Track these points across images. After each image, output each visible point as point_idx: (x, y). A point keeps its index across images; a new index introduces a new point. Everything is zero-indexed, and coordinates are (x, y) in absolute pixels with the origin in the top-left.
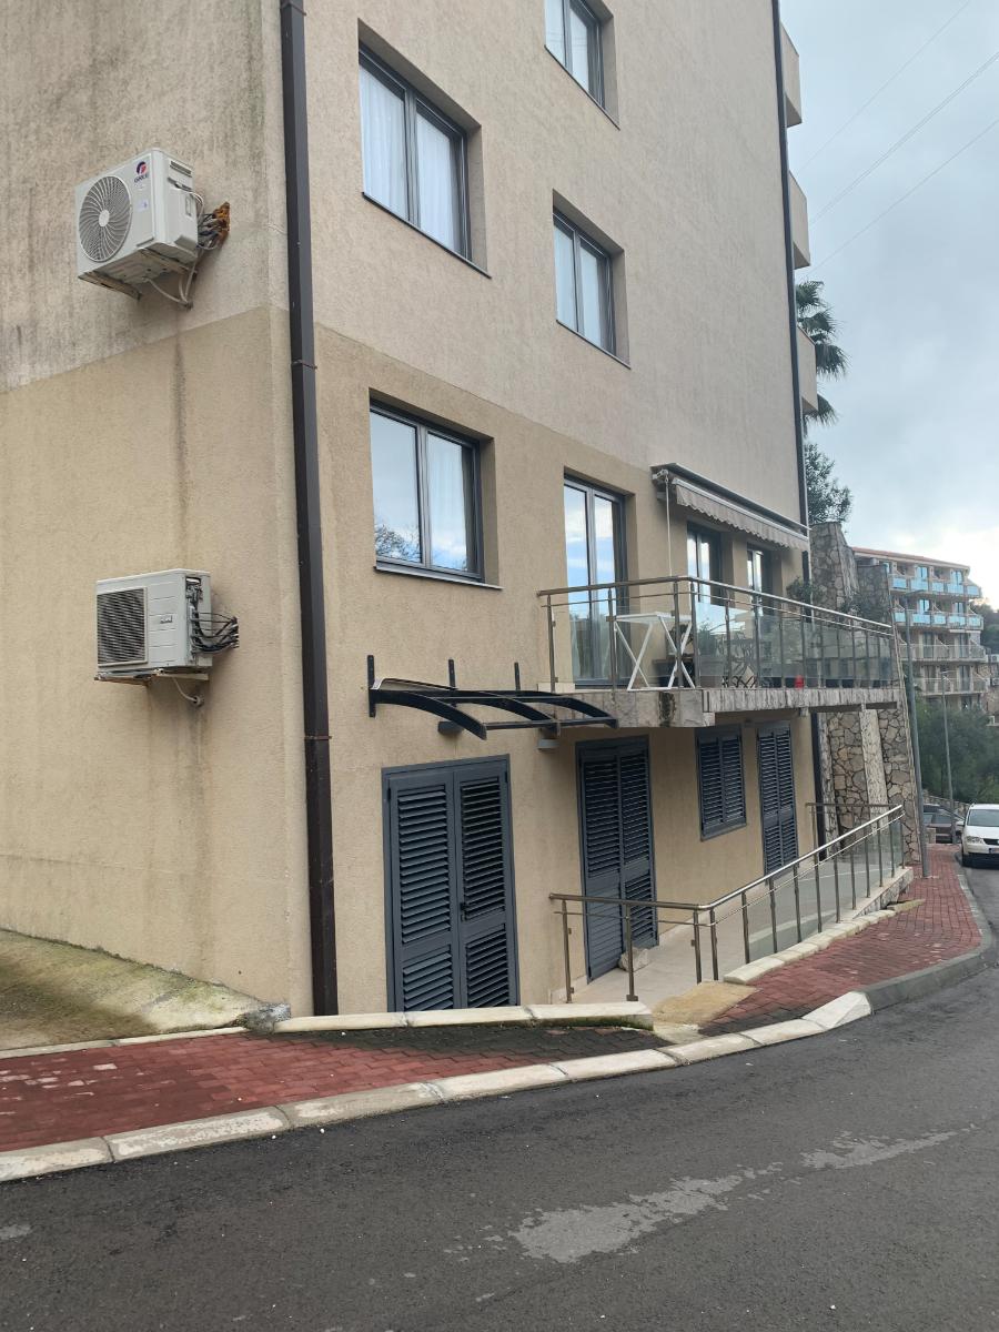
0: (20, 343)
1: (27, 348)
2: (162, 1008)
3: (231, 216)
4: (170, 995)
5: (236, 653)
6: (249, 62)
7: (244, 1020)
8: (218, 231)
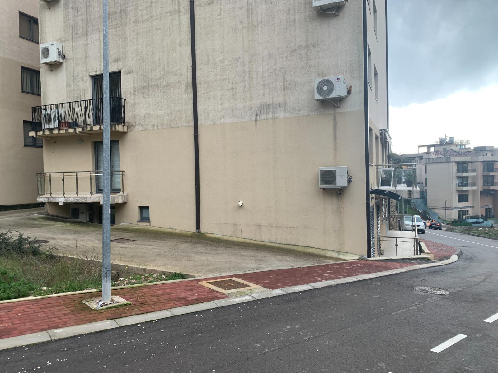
0: (280, 108)
1: (282, 109)
2: (341, 257)
3: (352, 89)
4: (339, 254)
5: (352, 183)
6: (359, 56)
7: (360, 258)
8: (349, 92)
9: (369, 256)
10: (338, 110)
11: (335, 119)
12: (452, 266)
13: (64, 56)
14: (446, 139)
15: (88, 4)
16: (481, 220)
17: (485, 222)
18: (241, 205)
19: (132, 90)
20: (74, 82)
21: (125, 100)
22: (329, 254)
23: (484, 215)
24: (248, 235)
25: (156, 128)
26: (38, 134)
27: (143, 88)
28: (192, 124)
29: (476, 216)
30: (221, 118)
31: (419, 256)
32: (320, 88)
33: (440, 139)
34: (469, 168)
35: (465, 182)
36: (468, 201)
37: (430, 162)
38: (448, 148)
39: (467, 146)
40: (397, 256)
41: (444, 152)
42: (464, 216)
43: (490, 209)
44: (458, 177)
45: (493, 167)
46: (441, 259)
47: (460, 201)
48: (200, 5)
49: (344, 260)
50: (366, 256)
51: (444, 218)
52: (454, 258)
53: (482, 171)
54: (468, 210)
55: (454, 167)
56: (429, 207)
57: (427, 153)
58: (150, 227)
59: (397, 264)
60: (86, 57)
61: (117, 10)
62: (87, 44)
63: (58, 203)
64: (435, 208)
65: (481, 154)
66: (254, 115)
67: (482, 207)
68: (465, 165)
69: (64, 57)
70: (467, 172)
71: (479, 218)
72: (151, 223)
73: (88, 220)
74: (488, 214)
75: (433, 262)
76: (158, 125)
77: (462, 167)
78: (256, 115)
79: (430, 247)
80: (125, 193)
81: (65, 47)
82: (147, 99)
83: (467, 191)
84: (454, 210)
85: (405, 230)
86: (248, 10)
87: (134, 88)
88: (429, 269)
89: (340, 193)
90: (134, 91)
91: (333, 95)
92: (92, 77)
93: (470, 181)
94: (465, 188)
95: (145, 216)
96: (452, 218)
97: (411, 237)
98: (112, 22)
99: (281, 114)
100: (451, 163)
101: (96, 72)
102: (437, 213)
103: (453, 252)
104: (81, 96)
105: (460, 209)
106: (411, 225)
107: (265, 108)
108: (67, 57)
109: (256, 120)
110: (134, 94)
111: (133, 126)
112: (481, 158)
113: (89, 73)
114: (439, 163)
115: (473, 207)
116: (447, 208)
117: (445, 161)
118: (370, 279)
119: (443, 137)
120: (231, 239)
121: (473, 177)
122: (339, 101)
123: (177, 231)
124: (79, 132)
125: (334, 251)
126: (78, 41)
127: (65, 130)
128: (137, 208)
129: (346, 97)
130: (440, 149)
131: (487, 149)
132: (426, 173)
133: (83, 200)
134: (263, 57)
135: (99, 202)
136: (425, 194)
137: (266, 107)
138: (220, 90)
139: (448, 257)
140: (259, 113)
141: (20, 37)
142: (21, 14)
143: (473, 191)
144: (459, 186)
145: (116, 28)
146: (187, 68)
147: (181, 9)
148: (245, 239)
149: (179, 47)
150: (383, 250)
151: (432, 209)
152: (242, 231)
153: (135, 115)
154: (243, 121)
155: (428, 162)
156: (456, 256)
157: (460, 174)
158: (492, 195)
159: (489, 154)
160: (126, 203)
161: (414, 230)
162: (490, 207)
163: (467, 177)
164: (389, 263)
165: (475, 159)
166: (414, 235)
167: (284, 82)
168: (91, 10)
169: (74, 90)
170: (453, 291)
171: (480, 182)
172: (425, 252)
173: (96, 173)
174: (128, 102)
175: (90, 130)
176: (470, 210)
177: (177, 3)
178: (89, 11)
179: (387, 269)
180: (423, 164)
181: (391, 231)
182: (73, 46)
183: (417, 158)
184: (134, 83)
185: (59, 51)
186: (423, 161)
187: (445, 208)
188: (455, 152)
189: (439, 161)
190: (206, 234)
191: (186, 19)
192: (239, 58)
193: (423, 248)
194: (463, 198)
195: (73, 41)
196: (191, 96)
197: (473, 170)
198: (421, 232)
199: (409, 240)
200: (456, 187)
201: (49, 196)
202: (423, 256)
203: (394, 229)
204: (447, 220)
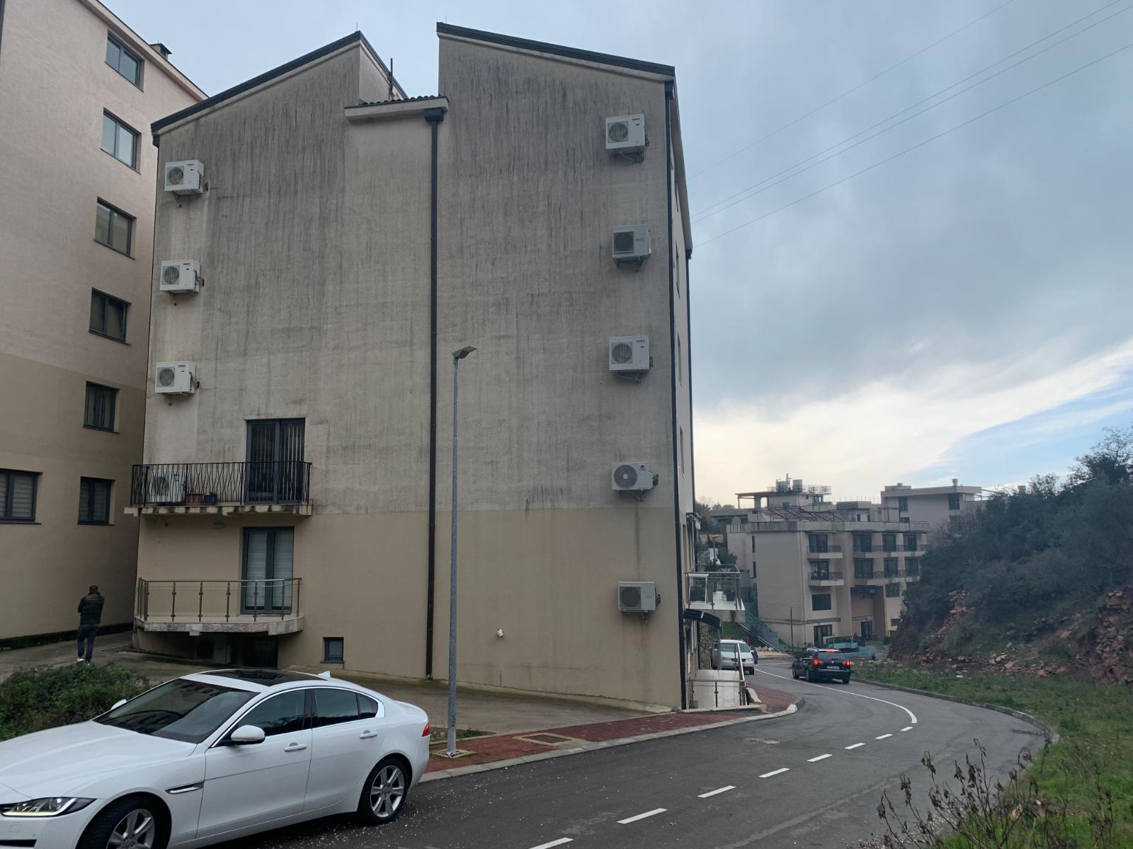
1: (565, 497)
2: (648, 709)
3: (659, 478)
4: (645, 706)
5: (660, 605)
6: (667, 437)
7: (673, 711)
8: (655, 482)
9: (684, 708)
10: (641, 505)
11: (637, 515)
12: (788, 718)
13: (198, 383)
14: (788, 482)
15: (251, 309)
16: (854, 645)
17: (861, 648)
18: (502, 634)
19: (324, 450)
20: (213, 428)
21: (310, 464)
22: (632, 706)
23: (860, 635)
24: (510, 682)
25: (363, 511)
26: (144, 511)
27: (345, 448)
28: (427, 508)
29: (847, 637)
30: (473, 503)
31: (746, 706)
32: (618, 475)
33: (777, 483)
34: (830, 543)
35: (823, 571)
36: (830, 609)
37: (761, 529)
38: (790, 500)
39: (826, 499)
40: (717, 706)
41: (783, 512)
42: (825, 638)
43: (869, 623)
44: (811, 562)
45: (871, 544)
46: (774, 711)
47: (816, 607)
48: (445, 340)
49: (653, 713)
50: (680, 708)
51: (787, 640)
52: (792, 708)
53: (852, 550)
54: (831, 626)
55: (804, 543)
56: (762, 620)
57: (755, 511)
58: (343, 671)
59: (720, 716)
60: (241, 390)
61: (304, 326)
62: (243, 370)
63: (188, 633)
64: (772, 621)
65: (850, 517)
66: (524, 502)
67: (854, 619)
68: (823, 538)
69: (198, 385)
70: (826, 551)
71: (850, 641)
72: (346, 665)
73: (228, 661)
74: (867, 633)
75: (764, 714)
76: (367, 508)
77: (818, 542)
78: (527, 502)
79: (761, 695)
80: (301, 615)
81: (200, 369)
82: (350, 466)
83: (828, 588)
84: (807, 626)
85: (723, 669)
86: (518, 358)
87: (328, 447)
88: (759, 722)
89: (644, 618)
90: (328, 452)
91: (635, 487)
92: (248, 422)
93: (832, 570)
94: (824, 583)
95: (333, 652)
96: (804, 642)
97: (735, 679)
98: (294, 342)
99: (564, 504)
100: (798, 534)
101: (258, 415)
102: (776, 633)
103: (792, 701)
104: (226, 452)
105: (817, 624)
106: (732, 660)
107: (540, 493)
108: (203, 385)
109: (527, 510)
110: (328, 457)
111: (322, 506)
112: (849, 526)
113: (245, 415)
114: (777, 532)
115: (838, 620)
116: (795, 621)
117: (786, 529)
118: (693, 732)
119: (784, 479)
120: (484, 688)
121: (838, 561)
122: (641, 495)
123: (394, 678)
124: (228, 513)
125: (636, 701)
126: (227, 362)
127: (199, 508)
128: (322, 641)
129: (652, 489)
130: (779, 502)
131: (859, 507)
132: (754, 551)
133: (241, 628)
134: (538, 424)
135: (267, 632)
136: (753, 593)
137: (542, 492)
138: (473, 462)
139: (785, 708)
140: (531, 500)
141: (91, 331)
142: (96, 293)
143: (839, 588)
144: (813, 578)
145: (301, 352)
146: (422, 426)
147: (415, 341)
148: (506, 689)
149: (409, 395)
150: (697, 702)
151: (767, 624)
152: (501, 676)
153: (326, 489)
154: (507, 509)
155: (756, 529)
156: (795, 706)
157: (814, 556)
158: (872, 596)
159: (864, 517)
160: (301, 631)
161: (738, 668)
162: (869, 618)
163: (827, 561)
164: (712, 716)
165: (839, 525)
166: (738, 676)
167: (568, 461)
168: (256, 319)
169: (212, 441)
170: (783, 740)
171: (850, 571)
172: (755, 701)
173: (267, 583)
174: (316, 468)
175: (250, 511)
176: (834, 624)
177: (409, 331)
178: (253, 319)
179: (710, 722)
180: (748, 533)
181: (702, 671)
182: (216, 370)
183: (735, 518)
184: (328, 439)
185: (191, 376)
186: (748, 526)
187: (790, 622)
188: (804, 512)
189: (776, 529)
190: (442, 681)
191: (423, 356)
192: (504, 421)
193: (752, 696)
194: (821, 602)
195: (218, 361)
196: (427, 467)
197: (837, 549)
198: (750, 671)
199: (732, 684)
200: (809, 580)
201: (169, 620)
202: (751, 706)
203: (706, 667)
204: (794, 646)
